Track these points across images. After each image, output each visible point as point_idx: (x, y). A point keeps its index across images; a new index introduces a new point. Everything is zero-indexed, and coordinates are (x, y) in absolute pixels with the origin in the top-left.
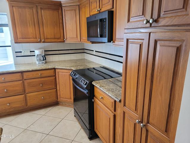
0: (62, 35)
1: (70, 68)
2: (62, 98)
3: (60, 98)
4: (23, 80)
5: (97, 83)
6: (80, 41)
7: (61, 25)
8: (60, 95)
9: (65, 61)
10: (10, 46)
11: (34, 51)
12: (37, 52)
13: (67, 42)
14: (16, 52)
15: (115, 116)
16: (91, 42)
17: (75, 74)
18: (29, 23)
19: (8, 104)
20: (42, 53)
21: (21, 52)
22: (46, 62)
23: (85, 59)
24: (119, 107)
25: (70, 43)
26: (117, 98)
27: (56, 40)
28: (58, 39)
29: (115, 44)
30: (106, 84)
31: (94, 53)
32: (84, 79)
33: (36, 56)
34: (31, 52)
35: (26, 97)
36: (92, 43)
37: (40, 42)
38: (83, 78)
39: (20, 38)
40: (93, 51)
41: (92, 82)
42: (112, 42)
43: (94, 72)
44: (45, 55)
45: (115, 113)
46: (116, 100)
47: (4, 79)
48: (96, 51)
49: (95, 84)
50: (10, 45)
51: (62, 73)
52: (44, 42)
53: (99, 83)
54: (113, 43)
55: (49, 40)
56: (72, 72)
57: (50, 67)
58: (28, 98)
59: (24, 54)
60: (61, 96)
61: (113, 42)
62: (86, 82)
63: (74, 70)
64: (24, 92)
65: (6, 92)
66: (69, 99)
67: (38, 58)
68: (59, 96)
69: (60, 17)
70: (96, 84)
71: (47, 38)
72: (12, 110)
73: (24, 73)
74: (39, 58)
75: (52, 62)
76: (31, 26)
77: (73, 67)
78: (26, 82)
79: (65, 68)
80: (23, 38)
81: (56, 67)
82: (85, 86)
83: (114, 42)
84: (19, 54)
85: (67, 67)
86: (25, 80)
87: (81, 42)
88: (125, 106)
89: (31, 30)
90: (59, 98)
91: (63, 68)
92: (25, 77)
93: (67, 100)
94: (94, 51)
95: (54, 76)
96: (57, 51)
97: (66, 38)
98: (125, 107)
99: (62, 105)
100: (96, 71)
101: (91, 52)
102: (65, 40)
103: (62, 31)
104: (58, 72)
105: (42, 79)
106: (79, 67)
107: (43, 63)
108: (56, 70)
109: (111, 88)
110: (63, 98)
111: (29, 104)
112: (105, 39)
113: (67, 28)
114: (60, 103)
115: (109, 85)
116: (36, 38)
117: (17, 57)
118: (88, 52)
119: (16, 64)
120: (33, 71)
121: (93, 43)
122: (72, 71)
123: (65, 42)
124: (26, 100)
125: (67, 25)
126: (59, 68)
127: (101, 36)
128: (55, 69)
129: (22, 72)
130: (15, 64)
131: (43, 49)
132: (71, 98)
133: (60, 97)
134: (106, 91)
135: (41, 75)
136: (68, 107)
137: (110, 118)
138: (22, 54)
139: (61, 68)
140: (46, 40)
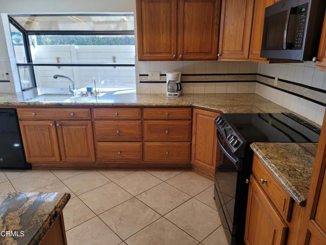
0: (215, 47)
1: (217, 109)
2: (197, 160)
3: (195, 159)
4: (142, 119)
5: (261, 149)
6: (247, 57)
7: (215, 27)
8: (195, 154)
9: (214, 95)
10: (133, 65)
11: (165, 75)
12: (170, 77)
13: (222, 60)
14: (140, 75)
15: (287, 232)
16: (268, 59)
17: (223, 121)
18: (163, 28)
19: (119, 153)
20: (177, 78)
21: (148, 75)
22: (182, 95)
23: (254, 93)
24: (299, 215)
25: (229, 62)
26: (297, 194)
27: (203, 56)
28: (207, 53)
29: (321, 64)
30: (281, 154)
31: (276, 83)
32: (236, 135)
33: (167, 82)
34: (161, 75)
35: (143, 146)
36: (270, 63)
37: (175, 59)
38: (236, 132)
39: (147, 53)
40: (274, 78)
41: (251, 143)
42: (314, 59)
43: (268, 122)
44: (182, 82)
45: (288, 224)
46: (295, 198)
47: (118, 114)
48: (279, 80)
49: (254, 150)
50: (133, 63)
51: (203, 116)
52: (182, 59)
53: (266, 149)
54: (317, 62)
55: (191, 57)
56: (218, 117)
57: (184, 103)
58: (146, 149)
59: (152, 79)
60: (198, 157)
61: (316, 60)
62: (238, 142)
63: (224, 113)
64: (141, 139)
65: (119, 134)
66: (209, 164)
67: (169, 87)
68: (193, 156)
69: (217, 12)
70: (257, 150)
71: (187, 53)
72: (124, 162)
73: (144, 109)
74: (172, 86)
75: (191, 94)
76: (165, 32)
77: (225, 107)
78: (146, 123)
79: (209, 107)
80: (151, 53)
81: (195, 105)
82: (235, 150)
83: (319, 60)
84: (144, 79)
85: (214, 106)
86: (145, 120)
87: (249, 60)
88: (314, 219)
89: (164, 39)
90: (193, 159)
91: (206, 107)
92: (145, 116)
93: (206, 166)
94: (276, 79)
95: (190, 120)
96: (204, 76)
97: (222, 53)
98: (313, 221)
99: (198, 172)
100: (274, 120)
101: (269, 81)
102: (218, 55)
103: (215, 38)
104: (197, 114)
105: (170, 123)
106: (236, 108)
107: (176, 95)
108: (194, 109)
109: (290, 166)
110: (200, 161)
111: (146, 159)
112: (299, 54)
113: (227, 32)
114: (195, 169)
115: (286, 158)
116: (170, 52)
117: (141, 82)
118: (263, 79)
119: (139, 94)
120: (157, 107)
121: (272, 61)
122: (219, 115)
123: (219, 60)
124: (143, 151)
125: (227, 26)
126: (199, 106)
127: (290, 46)
128: (192, 107)
129: (142, 108)
130: (137, 94)
131: (180, 71)
132: (212, 164)
133: (195, 157)
134: (275, 171)
135: (168, 114)
136: (207, 178)
137: (275, 231)
138: (149, 79)
139: (203, 108)
140: (186, 57)
